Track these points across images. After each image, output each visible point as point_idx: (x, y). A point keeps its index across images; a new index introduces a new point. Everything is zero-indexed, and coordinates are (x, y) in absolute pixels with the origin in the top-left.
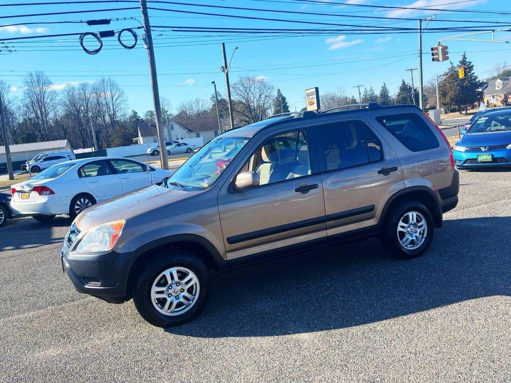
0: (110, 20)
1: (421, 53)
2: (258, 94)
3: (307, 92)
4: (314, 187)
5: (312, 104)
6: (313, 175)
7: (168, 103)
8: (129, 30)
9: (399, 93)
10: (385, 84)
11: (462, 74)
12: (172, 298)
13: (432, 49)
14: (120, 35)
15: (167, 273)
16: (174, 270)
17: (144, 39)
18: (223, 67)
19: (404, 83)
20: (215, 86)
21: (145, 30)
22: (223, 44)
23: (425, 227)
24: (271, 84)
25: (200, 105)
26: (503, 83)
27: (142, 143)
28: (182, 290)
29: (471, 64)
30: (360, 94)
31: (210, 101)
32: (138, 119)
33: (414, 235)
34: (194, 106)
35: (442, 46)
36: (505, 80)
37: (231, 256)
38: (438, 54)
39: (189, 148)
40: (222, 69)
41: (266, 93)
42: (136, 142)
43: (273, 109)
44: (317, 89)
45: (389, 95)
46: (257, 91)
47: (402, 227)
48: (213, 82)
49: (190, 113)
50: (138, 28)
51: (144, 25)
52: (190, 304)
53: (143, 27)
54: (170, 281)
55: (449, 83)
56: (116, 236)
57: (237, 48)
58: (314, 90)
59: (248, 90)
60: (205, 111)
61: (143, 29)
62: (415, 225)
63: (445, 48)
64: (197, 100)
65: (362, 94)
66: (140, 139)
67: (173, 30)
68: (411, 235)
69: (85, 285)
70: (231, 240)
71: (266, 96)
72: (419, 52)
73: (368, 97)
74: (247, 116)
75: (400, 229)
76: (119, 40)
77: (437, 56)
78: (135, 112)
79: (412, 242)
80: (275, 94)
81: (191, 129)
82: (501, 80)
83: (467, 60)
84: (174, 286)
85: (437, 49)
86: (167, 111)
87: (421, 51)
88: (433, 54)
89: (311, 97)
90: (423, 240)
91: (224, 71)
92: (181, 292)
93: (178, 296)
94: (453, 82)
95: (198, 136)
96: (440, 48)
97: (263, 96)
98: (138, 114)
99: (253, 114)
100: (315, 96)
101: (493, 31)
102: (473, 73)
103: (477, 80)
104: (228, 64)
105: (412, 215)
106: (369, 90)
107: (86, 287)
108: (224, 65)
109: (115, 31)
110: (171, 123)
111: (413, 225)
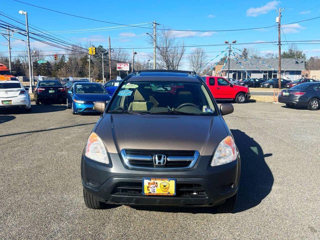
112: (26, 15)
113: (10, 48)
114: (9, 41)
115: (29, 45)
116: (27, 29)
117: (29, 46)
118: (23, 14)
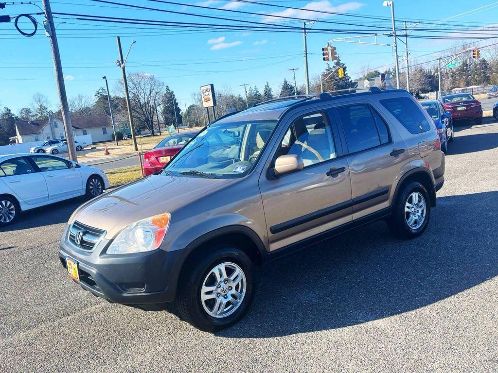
0: (5, 3)
1: (306, 54)
2: (149, 90)
3: (203, 88)
4: (343, 169)
5: (207, 100)
6: (338, 158)
7: (46, 100)
8: (27, 16)
9: (282, 91)
10: (268, 83)
11: (342, 74)
12: (221, 298)
13: (323, 50)
14: (16, 21)
15: (215, 270)
16: (222, 266)
17: (45, 27)
18: (118, 62)
19: (286, 82)
20: (106, 81)
21: (46, 17)
22: (118, 38)
23: (424, 207)
24: (161, 80)
25: (83, 101)
26: (370, 83)
27: (21, 141)
28: (230, 288)
29: (345, 66)
30: (246, 92)
31: (94, 97)
32: (11, 117)
33: (417, 214)
34: (76, 102)
35: (331, 47)
36: (372, 80)
37: (274, 247)
38: (327, 54)
39: (78, 146)
40: (118, 64)
41: (156, 90)
42: (14, 142)
43: (162, 106)
44: (212, 86)
45: (272, 93)
46: (147, 87)
47: (408, 207)
48: (105, 77)
49: (72, 110)
50: (38, 14)
51: (45, 11)
52: (238, 303)
53: (44, 13)
54: (219, 279)
55: (327, 82)
56: (162, 232)
57: (134, 42)
58: (209, 87)
59: (137, 87)
60: (87, 108)
61: (43, 16)
62: (417, 205)
63: (334, 49)
64: (79, 96)
65: (248, 92)
66: (19, 138)
67: (78, 19)
68: (414, 214)
69: (123, 293)
70: (274, 230)
71: (157, 93)
72: (305, 52)
73: (253, 95)
74: (138, 112)
75: (406, 210)
76: (16, 25)
77: (327, 56)
78: (8, 109)
79: (416, 222)
80: (164, 91)
81: (77, 126)
82: (368, 80)
83: (341, 62)
84: (223, 284)
85: (327, 49)
86: (46, 108)
87: (306, 52)
88: (324, 54)
89: (207, 93)
90: (423, 219)
91: (120, 65)
92: (229, 290)
93: (226, 295)
94: (330, 81)
95: (85, 133)
96: (330, 48)
97: (154, 92)
98: (12, 112)
99: (144, 110)
100: (210, 93)
101: (376, 34)
102: (347, 74)
103: (350, 80)
104: (124, 58)
105: (415, 196)
106: (253, 89)
107: (125, 295)
108: (120, 60)
109: (10, 16)
110: (55, 120)
111: (416, 205)
112: (392, 5)
113: (408, 54)
114: (406, 44)
115: (396, 50)
116: (393, 25)
117: (397, 52)
118: (388, 6)
